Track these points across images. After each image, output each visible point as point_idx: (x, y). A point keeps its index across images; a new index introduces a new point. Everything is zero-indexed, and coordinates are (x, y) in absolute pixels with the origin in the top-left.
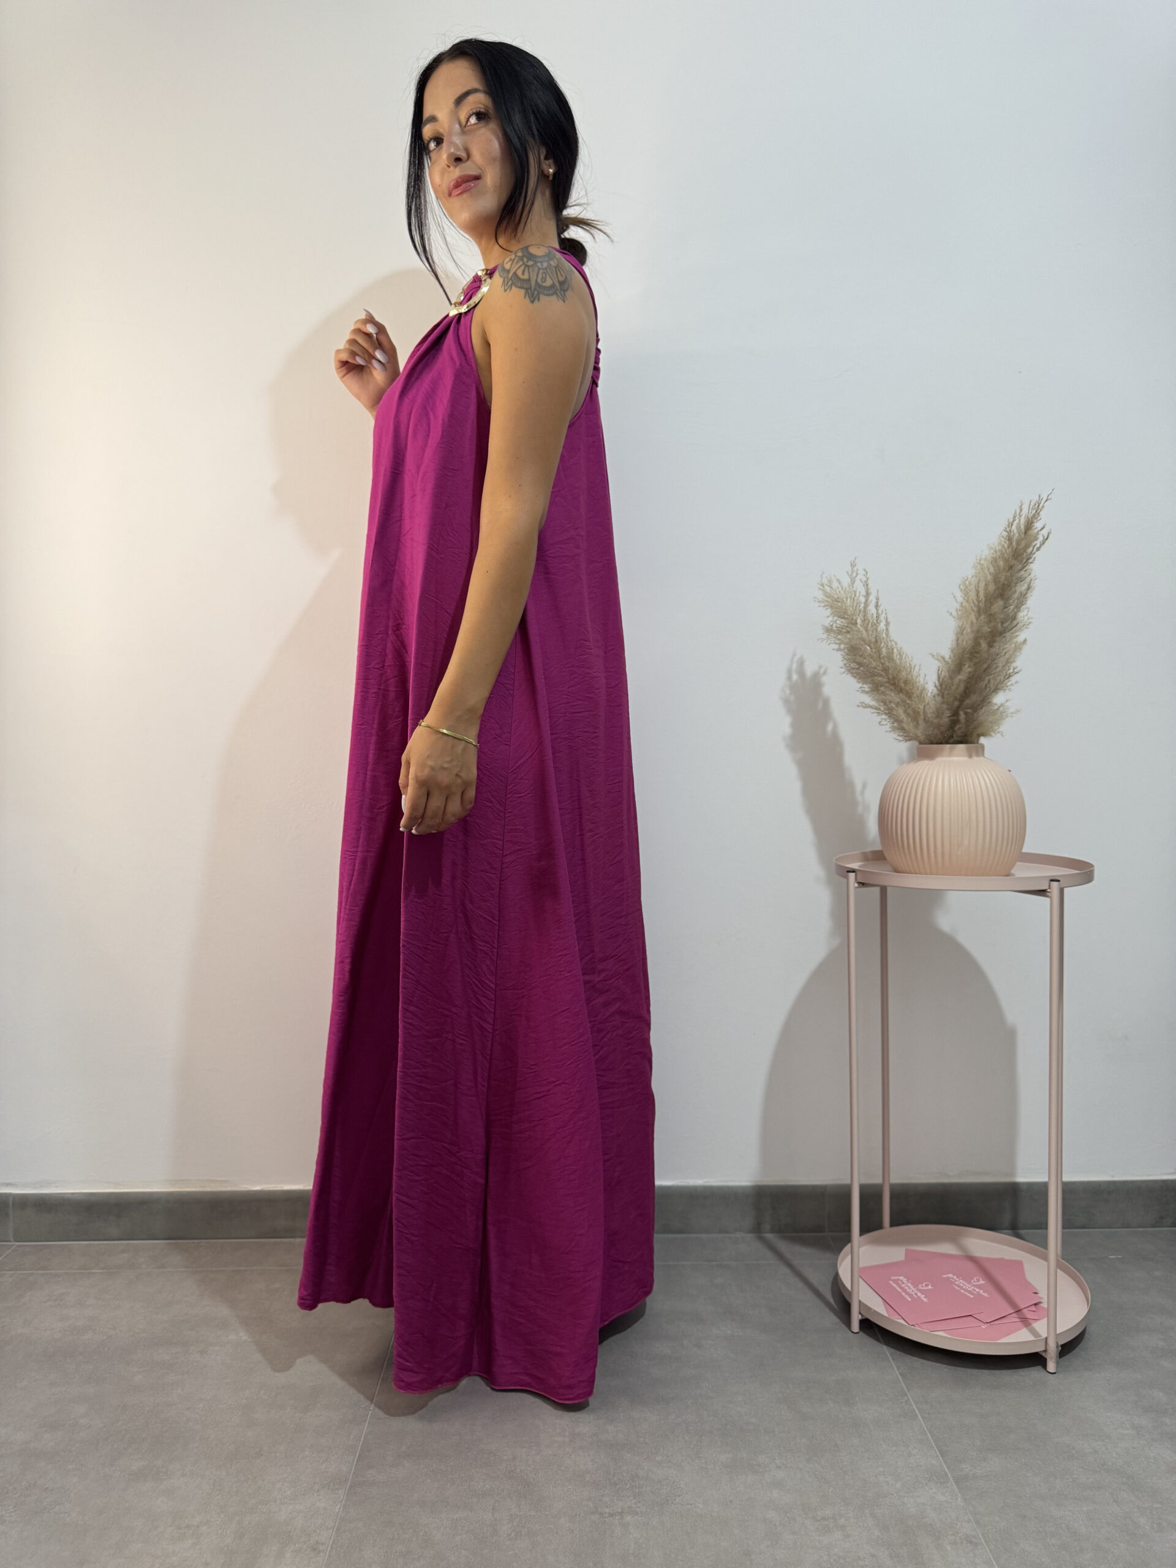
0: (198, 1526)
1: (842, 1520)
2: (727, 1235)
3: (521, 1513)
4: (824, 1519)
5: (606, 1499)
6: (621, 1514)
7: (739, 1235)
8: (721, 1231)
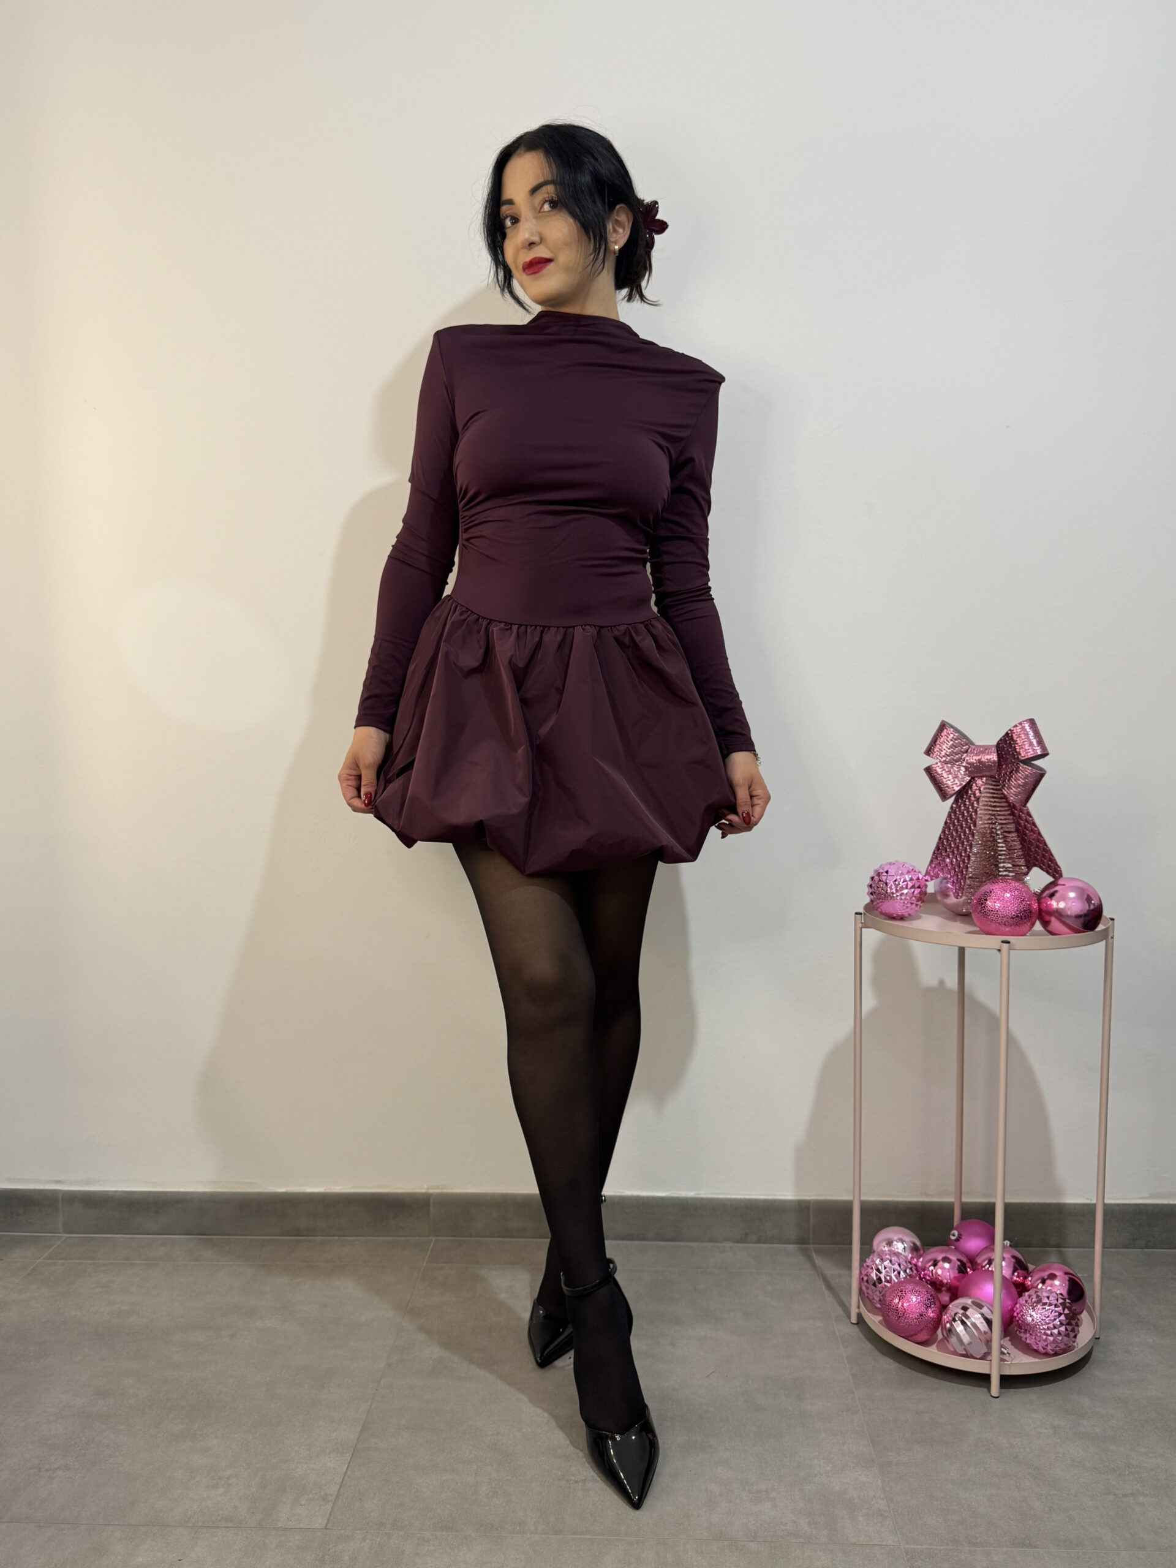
0: (228, 1478)
1: (773, 1494)
2: (716, 1244)
3: (500, 1477)
4: (759, 1492)
5: (573, 1469)
6: (584, 1481)
7: (728, 1244)
8: (710, 1241)
